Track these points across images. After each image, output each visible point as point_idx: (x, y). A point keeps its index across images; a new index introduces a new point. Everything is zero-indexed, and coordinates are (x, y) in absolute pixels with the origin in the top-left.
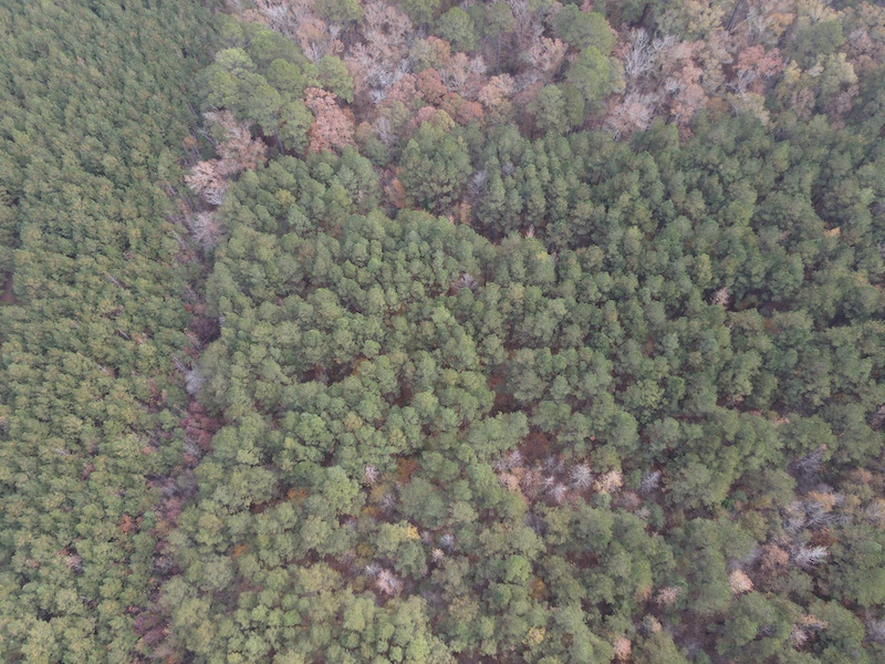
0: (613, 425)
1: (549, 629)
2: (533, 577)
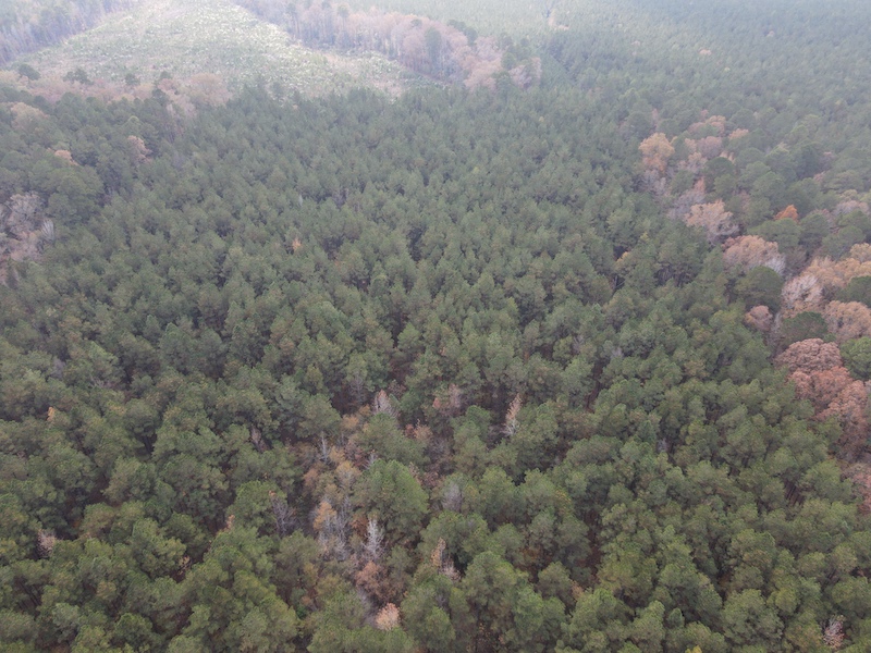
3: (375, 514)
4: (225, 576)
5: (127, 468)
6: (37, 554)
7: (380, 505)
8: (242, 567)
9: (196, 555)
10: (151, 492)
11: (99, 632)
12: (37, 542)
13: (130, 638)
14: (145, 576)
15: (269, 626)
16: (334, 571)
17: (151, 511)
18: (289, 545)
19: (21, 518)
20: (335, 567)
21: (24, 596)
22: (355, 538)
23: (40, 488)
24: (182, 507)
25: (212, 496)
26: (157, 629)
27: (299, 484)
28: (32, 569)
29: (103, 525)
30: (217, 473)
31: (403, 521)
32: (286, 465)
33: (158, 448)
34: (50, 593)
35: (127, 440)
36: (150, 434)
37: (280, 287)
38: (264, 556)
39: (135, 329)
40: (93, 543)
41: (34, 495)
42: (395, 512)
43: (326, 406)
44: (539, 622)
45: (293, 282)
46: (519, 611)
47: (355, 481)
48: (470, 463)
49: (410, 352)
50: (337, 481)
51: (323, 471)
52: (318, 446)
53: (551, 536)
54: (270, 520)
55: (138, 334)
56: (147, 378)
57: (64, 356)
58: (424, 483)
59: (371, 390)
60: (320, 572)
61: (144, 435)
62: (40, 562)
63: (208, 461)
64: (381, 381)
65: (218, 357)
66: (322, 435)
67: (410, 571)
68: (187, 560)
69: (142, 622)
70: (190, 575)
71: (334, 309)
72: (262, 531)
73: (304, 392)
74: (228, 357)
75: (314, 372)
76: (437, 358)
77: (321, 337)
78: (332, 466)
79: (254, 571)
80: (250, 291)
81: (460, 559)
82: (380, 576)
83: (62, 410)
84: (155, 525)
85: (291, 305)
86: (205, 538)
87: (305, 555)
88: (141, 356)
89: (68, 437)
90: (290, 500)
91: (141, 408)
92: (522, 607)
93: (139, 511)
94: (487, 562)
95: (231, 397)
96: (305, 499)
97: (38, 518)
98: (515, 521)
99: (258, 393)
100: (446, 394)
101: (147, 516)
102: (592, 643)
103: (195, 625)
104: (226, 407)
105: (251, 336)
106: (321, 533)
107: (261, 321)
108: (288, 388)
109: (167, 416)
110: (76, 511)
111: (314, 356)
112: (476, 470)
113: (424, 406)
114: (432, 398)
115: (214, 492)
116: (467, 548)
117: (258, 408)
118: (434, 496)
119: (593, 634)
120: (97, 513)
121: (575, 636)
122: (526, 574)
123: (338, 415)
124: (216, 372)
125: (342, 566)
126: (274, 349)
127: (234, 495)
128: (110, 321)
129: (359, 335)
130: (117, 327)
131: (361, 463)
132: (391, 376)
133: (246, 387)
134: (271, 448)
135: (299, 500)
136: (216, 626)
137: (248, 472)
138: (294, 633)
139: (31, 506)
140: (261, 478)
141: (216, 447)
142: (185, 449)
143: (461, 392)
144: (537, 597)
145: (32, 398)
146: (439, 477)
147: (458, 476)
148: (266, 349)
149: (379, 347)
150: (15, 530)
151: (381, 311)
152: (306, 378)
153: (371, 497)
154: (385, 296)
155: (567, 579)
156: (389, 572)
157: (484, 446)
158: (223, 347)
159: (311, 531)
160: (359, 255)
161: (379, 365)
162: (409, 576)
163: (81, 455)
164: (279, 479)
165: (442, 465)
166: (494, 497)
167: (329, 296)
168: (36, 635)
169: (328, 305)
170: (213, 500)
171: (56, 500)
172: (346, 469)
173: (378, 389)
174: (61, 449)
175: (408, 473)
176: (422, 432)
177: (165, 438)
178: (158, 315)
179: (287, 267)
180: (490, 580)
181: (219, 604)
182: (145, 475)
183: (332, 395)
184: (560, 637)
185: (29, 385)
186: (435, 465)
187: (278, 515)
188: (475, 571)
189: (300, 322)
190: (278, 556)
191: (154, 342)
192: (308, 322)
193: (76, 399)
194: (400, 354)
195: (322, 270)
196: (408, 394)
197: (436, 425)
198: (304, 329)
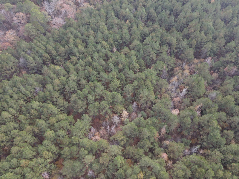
0: (113, 98)
1: (142, 171)
2: (125, 159)
3: (187, 87)
4: (144, 78)
5: (136, 42)
6: (112, 51)
7: (190, 86)
8: (149, 79)
9: (141, 70)
10: (138, 51)
11: (115, 74)
12: (113, 49)
13: (120, 79)
14: (129, 68)
15: (148, 95)
17: (137, 55)
18: (162, 81)
19: (112, 42)
20: (169, 93)
21: (106, 58)
23: (118, 37)
24: (143, 58)
26: (126, 80)
27: (172, 69)
28: (110, 54)
29: (126, 53)
30: (155, 55)
31: (194, 93)
32: (172, 62)
33: (145, 41)
34: (110, 60)
35: (139, 36)
36: (145, 38)
37: (200, 12)
38: (155, 80)
39: (155, 9)
40: (122, 54)
41: (116, 38)
42: (193, 90)
43: (192, 53)
44: (216, 140)
45: (205, 12)
46: (212, 134)
47: (187, 77)
48: (225, 91)
49: (228, 50)
50: (182, 74)
51: (181, 69)
52: (183, 62)
53: (236, 124)
54: (161, 73)
55: (155, 10)
56: (151, 23)
57: (136, 9)
58: (206, 88)
59: (208, 55)
60: (165, 92)
61: (144, 37)
62: (111, 53)
63: (155, 51)
64: (212, 54)
65: (171, 26)
66: (186, 60)
67: (188, 106)
68: (139, 71)
69: (124, 77)
70: (137, 74)
71: (212, 26)
72: (158, 74)
73: (188, 46)
74: (173, 27)
75: (194, 42)
76: (236, 56)
77: (203, 33)
78: (183, 69)
79: (151, 82)
80: (190, 10)
81: (203, 112)
82: (179, 102)
83: (130, 22)
84: (136, 58)
85: (199, 19)
86: (144, 68)
87: (164, 86)
88: (153, 17)
89: (128, 29)
90: (168, 72)
91: (146, 30)
92: (213, 134)
93: (134, 54)
94: (211, 117)
95: (169, 38)
96: (172, 74)
97: (115, 44)
98: (227, 114)
99: (176, 40)
100: (231, 68)
101: (135, 56)
102: (228, 156)
103: (133, 84)
104: (166, 40)
105: (183, 23)
106: (171, 84)
107: (188, 20)
108: (185, 43)
109: (151, 35)
110: (122, 47)
111: (197, 37)
112: (225, 93)
113: (221, 68)
114: (225, 67)
115: (152, 59)
116: (207, 110)
117: (173, 44)
118: (207, 93)
119: (230, 154)
120: (126, 49)
121: (224, 151)
122: (220, 128)
123: (194, 57)
124: (168, 29)
125: (171, 94)
126: (187, 30)
127: (156, 62)
128: (150, 4)
129: (215, 37)
130: (151, 6)
131: (192, 73)
132: (216, 55)
133: (174, 37)
134: (171, 56)
135: (170, 73)
136: (137, 88)
137: (162, 59)
138: (152, 101)
139: (115, 40)
140: (164, 62)
141: (158, 49)
142: (151, 45)
143: (237, 70)
144: (220, 135)
145: (125, 16)
146: (212, 89)
147: (218, 92)
148: (185, 29)
149: (219, 44)
150: (110, 44)
151: (227, 33)
152: (191, 42)
153: (189, 83)
154: (232, 29)
155: (232, 137)
156: (182, 102)
157: (232, 89)
158: (174, 23)
159: (168, 81)
160: (231, 12)
161: (215, 49)
163: (129, 34)
164: (168, 65)
165: (215, 87)
166: (226, 103)
167: (213, 21)
168: (105, 67)
169: (211, 24)
170: (151, 61)
171: (120, 42)
172: (187, 72)
173: (210, 56)
174: (126, 31)
175: (203, 83)
176: (215, 75)
177: (148, 40)
178: (162, 7)
179: (206, 7)
180: (208, 122)
181: (140, 83)
182: (139, 46)
183: (195, 51)
184: (219, 148)
185: (126, 13)
186: (212, 85)
187: (163, 73)
188: (206, 117)
189: (199, 25)
190: (158, 82)
191: (157, 14)
192: (202, 26)
193: (134, 21)
194: (224, 49)
195: (216, 12)
196: (218, 62)
197: (221, 75)
198: (199, 28)
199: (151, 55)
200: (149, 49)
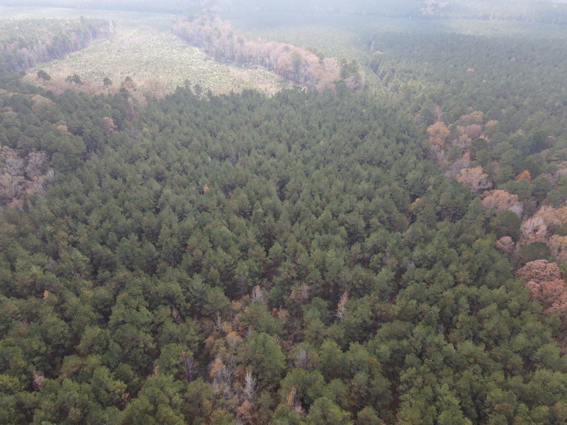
3: (250, 368)
4: (151, 408)
5: (92, 332)
6: (32, 387)
7: (254, 362)
8: (162, 402)
9: (133, 392)
10: (106, 349)
12: (32, 379)
14: (100, 405)
16: (222, 406)
17: (105, 361)
18: (194, 387)
19: (22, 363)
20: (223, 404)
21: (22, 415)
22: (237, 384)
23: (36, 344)
24: (125, 359)
25: (145, 352)
27: (202, 345)
28: (29, 398)
29: (75, 370)
30: (149, 337)
31: (269, 374)
32: (193, 333)
33: (112, 319)
34: (39, 414)
35: (93, 313)
36: (107, 310)
37: (195, 216)
38: (177, 394)
39: (101, 241)
40: (68, 382)
41: (32, 348)
42: (263, 367)
43: (221, 295)
45: (203, 212)
47: (238, 345)
48: (314, 335)
49: (276, 260)
50: (226, 345)
51: (218, 337)
52: (214, 320)
53: (366, 387)
54: (182, 369)
55: (103, 244)
56: (107, 273)
57: (56, 257)
58: (283, 348)
59: (251, 285)
60: (213, 405)
61: (104, 310)
62: (33, 393)
63: (144, 329)
64: (257, 279)
65: (153, 260)
66: (218, 313)
67: (273, 408)
68: (127, 395)
70: (129, 406)
71: (228, 231)
72: (177, 377)
73: (207, 285)
74: (159, 260)
75: (214, 272)
76: (293, 265)
77: (219, 249)
78: (223, 334)
79: (170, 404)
80: (175, 218)
81: (306, 401)
82: (252, 411)
83: (53, 292)
84: (107, 370)
85: (201, 227)
86: (139, 381)
87: (204, 394)
88: (104, 258)
89: (56, 310)
90: (196, 356)
91: (103, 292)
93: (98, 361)
94: (323, 405)
95: (160, 287)
96: (205, 356)
97: (33, 363)
98: (342, 376)
99: (178, 285)
100: (299, 289)
101: (103, 364)
104: (157, 293)
105: (175, 247)
106: (215, 380)
107: (182, 238)
108: (197, 282)
109: (120, 298)
110: (58, 359)
111: (215, 262)
112: (317, 341)
113: (285, 297)
114: (290, 291)
115: (147, 350)
116: (311, 394)
117: (177, 294)
118: (290, 357)
120: (71, 362)
122: (349, 413)
123: (229, 301)
124: (152, 270)
125: (228, 402)
126: (189, 256)
127: (160, 352)
128: (86, 235)
129: (244, 248)
130: (90, 238)
131: (243, 333)
132: (264, 276)
133: (170, 280)
134: (184, 321)
135: (202, 356)
137: (169, 337)
139: (29, 355)
140: (177, 341)
141: (149, 320)
142: (129, 320)
143: (309, 288)
145: (34, 284)
146: (293, 344)
147: (306, 344)
148: (184, 256)
149: (256, 256)
150: (19, 371)
151: (259, 233)
152: (209, 276)
153: (248, 357)
154: (262, 223)
155: (376, 418)
156: (259, 408)
157: (323, 325)
158: (157, 254)
159: (208, 379)
160: (245, 196)
161: (256, 269)
162: (271, 411)
163: (63, 323)
164: (189, 343)
165: (296, 336)
166: (329, 360)
167: (225, 222)
169: (225, 229)
170: (146, 355)
171: (46, 352)
172: (233, 337)
173: (255, 284)
174: (51, 318)
175: (272, 341)
176: (283, 314)
177: (117, 312)
178: (117, 232)
179: (200, 203)
180: (324, 417)
182: (103, 338)
183: (225, 287)
185: (34, 276)
186: (291, 336)
187: (187, 366)
188: (315, 410)
189: (206, 239)
190: (186, 395)
191: (113, 249)
192: (212, 239)
193: (62, 285)
194: (270, 261)
195: (221, 205)
196: (274, 288)
197: (292, 309)
198: (209, 243)
199: (142, 342)
200: (130, 331)
